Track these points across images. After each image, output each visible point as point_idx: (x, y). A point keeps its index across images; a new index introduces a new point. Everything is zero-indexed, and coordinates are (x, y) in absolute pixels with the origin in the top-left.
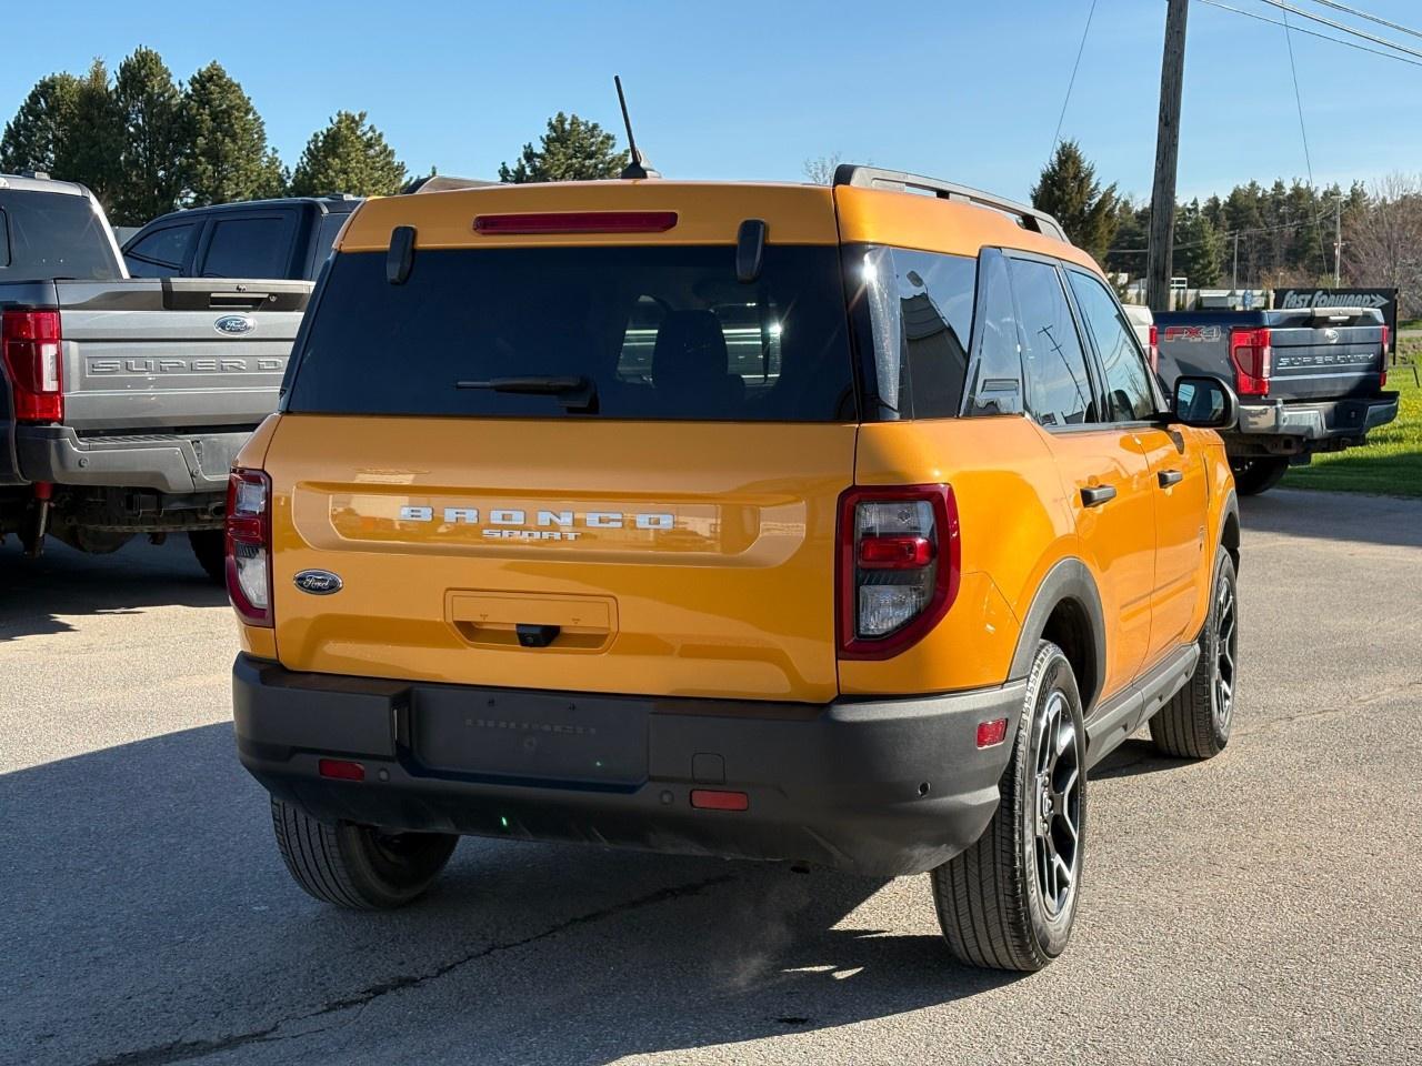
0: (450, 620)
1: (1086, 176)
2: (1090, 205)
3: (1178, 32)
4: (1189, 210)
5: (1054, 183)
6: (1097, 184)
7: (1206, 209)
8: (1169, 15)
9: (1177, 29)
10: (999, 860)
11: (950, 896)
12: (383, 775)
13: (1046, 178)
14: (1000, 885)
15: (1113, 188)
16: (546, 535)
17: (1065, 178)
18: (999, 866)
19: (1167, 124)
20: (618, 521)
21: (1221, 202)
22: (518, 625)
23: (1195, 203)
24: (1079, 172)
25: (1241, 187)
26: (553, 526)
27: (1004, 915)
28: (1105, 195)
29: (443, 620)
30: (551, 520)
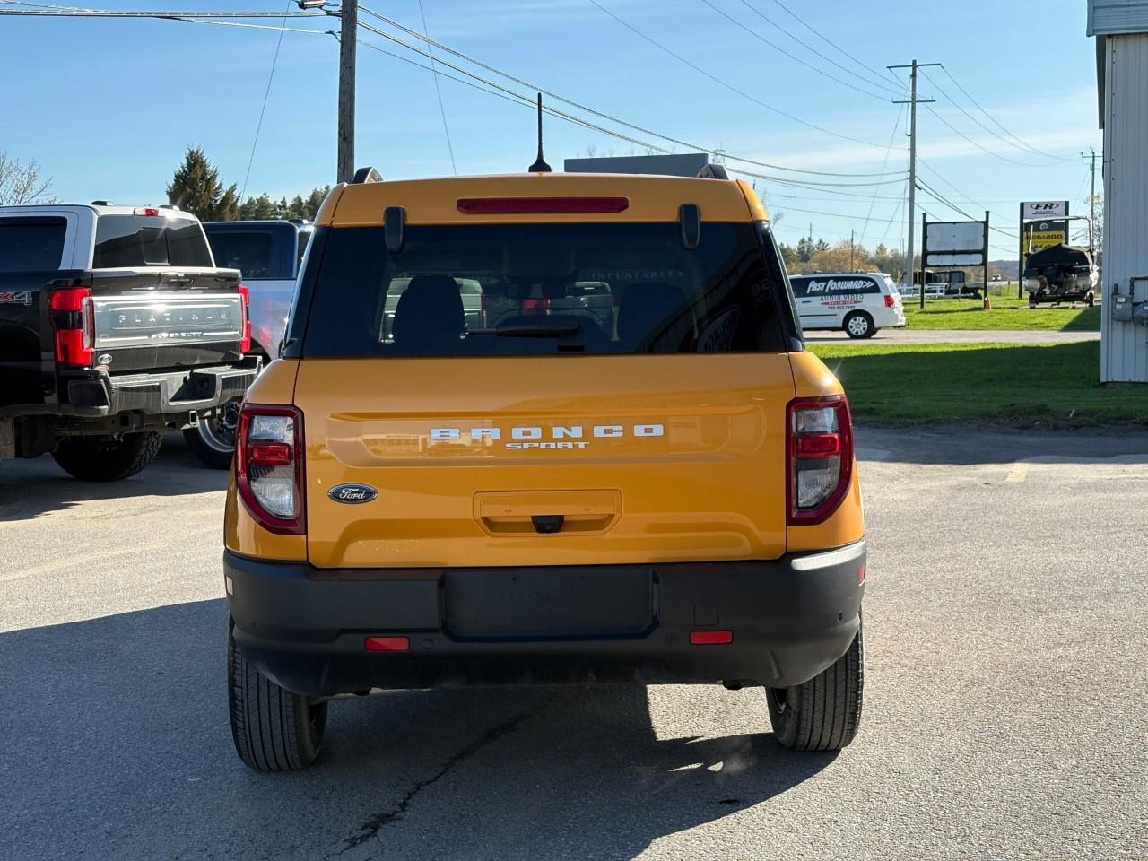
0: (478, 517)
1: (211, 177)
2: (216, 201)
3: (350, 68)
4: (280, 207)
5: (185, 183)
6: (221, 184)
7: (293, 206)
8: (342, 54)
9: (348, 65)
10: (849, 667)
11: (811, 698)
12: (428, 645)
13: (178, 177)
14: (849, 685)
15: (233, 188)
16: (560, 445)
17: (194, 179)
18: (849, 672)
19: (345, 139)
20: (620, 431)
21: (303, 201)
22: (533, 517)
23: (283, 201)
24: (206, 174)
25: (319, 190)
26: (566, 438)
27: (848, 707)
28: (227, 193)
29: (471, 517)
30: (564, 434)
